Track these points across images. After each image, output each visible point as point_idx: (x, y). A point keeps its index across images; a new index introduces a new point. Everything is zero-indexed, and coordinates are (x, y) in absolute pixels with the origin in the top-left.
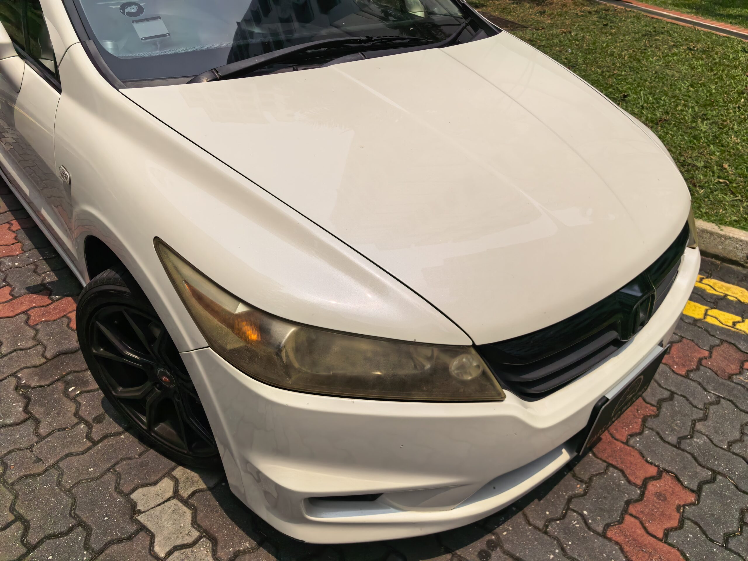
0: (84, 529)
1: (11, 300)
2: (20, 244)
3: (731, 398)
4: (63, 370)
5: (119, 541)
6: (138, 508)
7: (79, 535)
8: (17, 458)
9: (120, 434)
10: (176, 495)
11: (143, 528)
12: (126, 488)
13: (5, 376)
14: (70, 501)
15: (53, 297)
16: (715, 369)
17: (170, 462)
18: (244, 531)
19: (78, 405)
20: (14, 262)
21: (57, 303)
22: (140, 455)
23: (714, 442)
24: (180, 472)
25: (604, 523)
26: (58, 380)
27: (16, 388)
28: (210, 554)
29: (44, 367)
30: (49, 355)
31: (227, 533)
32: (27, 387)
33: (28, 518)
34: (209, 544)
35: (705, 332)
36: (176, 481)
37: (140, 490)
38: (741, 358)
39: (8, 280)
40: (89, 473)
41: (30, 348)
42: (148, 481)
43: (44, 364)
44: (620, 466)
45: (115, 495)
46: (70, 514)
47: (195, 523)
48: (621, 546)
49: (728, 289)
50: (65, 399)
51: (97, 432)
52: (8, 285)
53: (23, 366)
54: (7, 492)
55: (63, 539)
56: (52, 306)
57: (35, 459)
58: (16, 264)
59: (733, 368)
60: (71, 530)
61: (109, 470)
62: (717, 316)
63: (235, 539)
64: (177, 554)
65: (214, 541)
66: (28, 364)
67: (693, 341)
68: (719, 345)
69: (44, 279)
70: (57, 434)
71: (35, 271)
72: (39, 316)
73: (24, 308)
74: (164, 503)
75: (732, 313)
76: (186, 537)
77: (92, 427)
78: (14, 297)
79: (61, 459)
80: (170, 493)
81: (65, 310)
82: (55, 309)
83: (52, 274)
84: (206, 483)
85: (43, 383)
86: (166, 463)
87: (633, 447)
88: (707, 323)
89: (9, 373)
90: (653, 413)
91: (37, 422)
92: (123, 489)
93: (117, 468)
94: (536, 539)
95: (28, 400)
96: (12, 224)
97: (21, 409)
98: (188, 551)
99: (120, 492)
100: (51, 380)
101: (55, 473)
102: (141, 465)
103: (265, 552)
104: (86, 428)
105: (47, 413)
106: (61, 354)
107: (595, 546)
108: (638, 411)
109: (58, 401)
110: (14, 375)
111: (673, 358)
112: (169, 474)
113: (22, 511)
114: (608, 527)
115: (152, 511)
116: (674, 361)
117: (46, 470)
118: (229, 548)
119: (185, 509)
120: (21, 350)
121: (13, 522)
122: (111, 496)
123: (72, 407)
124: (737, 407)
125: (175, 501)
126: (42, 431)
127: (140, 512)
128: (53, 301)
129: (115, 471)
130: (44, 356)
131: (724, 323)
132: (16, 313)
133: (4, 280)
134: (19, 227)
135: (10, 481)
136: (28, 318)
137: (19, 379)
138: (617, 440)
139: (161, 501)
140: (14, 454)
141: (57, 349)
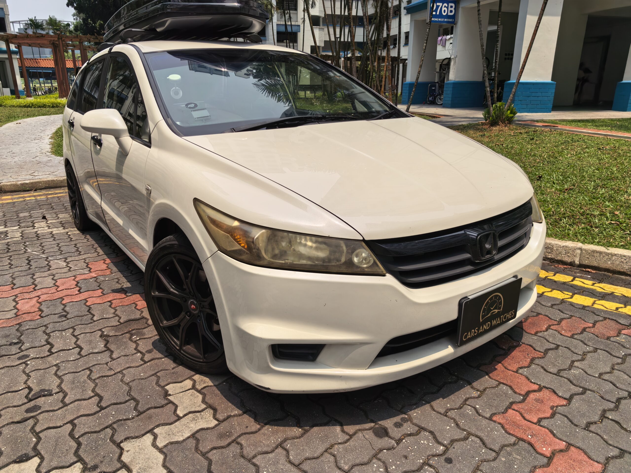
0: (135, 401)
1: (101, 296)
2: (110, 270)
3: (607, 349)
4: (130, 328)
5: (156, 408)
6: (169, 393)
7: (132, 404)
8: (99, 368)
9: (161, 358)
10: (194, 387)
11: (171, 402)
12: (162, 384)
13: (95, 330)
14: (128, 388)
15: (128, 294)
16: (596, 334)
17: (191, 372)
18: (235, 406)
19: (137, 345)
20: (105, 278)
21: (130, 297)
22: (173, 369)
23: (588, 373)
24: (197, 377)
25: (492, 413)
26: (126, 333)
27: (101, 336)
28: (212, 416)
29: (119, 326)
30: (122, 321)
31: (224, 407)
32: (108, 336)
33: (102, 395)
34: (212, 411)
35: (592, 313)
36: (195, 382)
37: (171, 385)
38: (620, 328)
39: (101, 286)
40: (141, 376)
41: (111, 318)
42: (177, 381)
43: (118, 325)
44: (509, 383)
45: (155, 386)
46: (127, 395)
47: (204, 401)
48: (502, 425)
49: (615, 289)
50: (129, 341)
51: (147, 357)
52: (101, 288)
53: (106, 326)
54: (91, 383)
55: (122, 405)
56: (127, 298)
57: (108, 368)
58: (107, 279)
59: (612, 333)
60: (126, 402)
61: (153, 375)
62: (603, 304)
63: (228, 409)
64: (190, 415)
65: (215, 410)
66: (109, 325)
67: (580, 318)
68: (602, 321)
69: (123, 286)
70: (123, 358)
71: (117, 282)
72: (118, 303)
73: (109, 299)
74: (186, 391)
75: (617, 302)
76: (197, 408)
77: (145, 355)
78: (104, 294)
79: (124, 369)
80: (191, 387)
81: (134, 300)
82: (128, 299)
83: (128, 283)
84: (213, 383)
85: (117, 334)
86: (188, 372)
87: (521, 374)
88: (594, 308)
89: (97, 329)
90: (540, 356)
91: (112, 352)
92: (160, 384)
93: (158, 374)
94: (437, 418)
95: (107, 342)
96: (106, 261)
97: (103, 346)
98: (198, 414)
99: (159, 386)
100: (122, 333)
101: (120, 376)
102: (173, 373)
103: (248, 416)
104: (141, 355)
105: (118, 348)
106: (129, 321)
107: (482, 424)
108: (528, 355)
109: (125, 343)
110: (100, 330)
111: (562, 327)
112: (190, 378)
113: (98, 392)
114: (494, 415)
115: (178, 395)
116: (563, 329)
117: (114, 374)
118: (224, 414)
119: (198, 394)
120: (105, 318)
121: (93, 397)
122: (153, 387)
123: (134, 346)
124: (611, 354)
125: (193, 391)
126: (114, 356)
127: (170, 395)
128: (127, 296)
129: (157, 375)
130: (119, 321)
131: (608, 308)
132: (104, 301)
133: (98, 287)
134: (110, 262)
135: (93, 378)
136: (111, 304)
137: (103, 332)
138: (509, 370)
139: (184, 390)
140: (96, 366)
141: (128, 318)
